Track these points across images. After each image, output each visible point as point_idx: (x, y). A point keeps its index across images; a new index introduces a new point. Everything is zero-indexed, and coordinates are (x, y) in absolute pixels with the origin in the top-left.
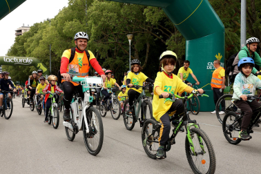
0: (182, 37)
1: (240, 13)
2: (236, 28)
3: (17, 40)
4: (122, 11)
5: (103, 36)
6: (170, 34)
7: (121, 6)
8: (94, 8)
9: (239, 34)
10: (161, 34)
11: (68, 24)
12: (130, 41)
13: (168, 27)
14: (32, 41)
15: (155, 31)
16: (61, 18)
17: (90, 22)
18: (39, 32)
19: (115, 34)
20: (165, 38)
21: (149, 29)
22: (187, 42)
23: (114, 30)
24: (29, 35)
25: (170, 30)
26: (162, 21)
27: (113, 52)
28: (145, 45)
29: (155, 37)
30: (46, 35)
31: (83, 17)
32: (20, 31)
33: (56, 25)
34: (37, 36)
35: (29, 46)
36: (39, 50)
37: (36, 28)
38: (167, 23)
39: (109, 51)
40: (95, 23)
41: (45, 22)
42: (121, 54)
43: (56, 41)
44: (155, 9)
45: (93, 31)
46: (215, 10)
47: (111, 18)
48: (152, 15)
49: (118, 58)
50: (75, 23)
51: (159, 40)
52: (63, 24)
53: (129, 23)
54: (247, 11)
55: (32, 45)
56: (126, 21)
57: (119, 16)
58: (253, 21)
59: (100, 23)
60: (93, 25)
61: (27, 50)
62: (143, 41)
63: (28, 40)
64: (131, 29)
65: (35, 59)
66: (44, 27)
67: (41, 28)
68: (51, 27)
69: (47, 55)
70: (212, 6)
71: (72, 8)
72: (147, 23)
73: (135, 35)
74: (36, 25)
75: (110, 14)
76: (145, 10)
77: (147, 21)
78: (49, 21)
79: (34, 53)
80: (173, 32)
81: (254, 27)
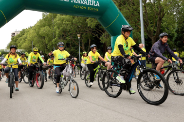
0: (109, 35)
1: (140, 21)
2: (139, 29)
3: (12, 39)
4: (74, 21)
5: (63, 35)
6: (102, 33)
7: (73, 18)
8: (57, 19)
9: (140, 32)
10: (97, 33)
11: (43, 29)
12: (79, 38)
13: (101, 29)
14: (21, 39)
15: (93, 32)
16: (38, 26)
17: (55, 27)
18: (25, 34)
19: (71, 34)
20: (99, 36)
21: (90, 31)
22: (112, 38)
23: (70, 31)
24: (19, 36)
25: (102, 31)
26: (97, 26)
27: (69, 44)
28: (88, 40)
29: (93, 35)
30: (29, 36)
31: (51, 25)
32: (14, 34)
33: (35, 30)
34: (24, 36)
35: (20, 42)
36: (25, 44)
37: (23, 32)
38: (100, 27)
39: (67, 44)
40: (58, 28)
41: (29, 28)
42: (74, 46)
43: (36, 39)
44: (93, 19)
45: (57, 32)
46: (127, 19)
47: (67, 25)
48: (91, 22)
49: (72, 47)
50: (47, 28)
51: (96, 37)
52: (39, 29)
53: (78, 28)
54: (144, 20)
55: (21, 42)
56: (76, 27)
57: (72, 24)
58: (148, 25)
59: (61, 28)
60: (57, 29)
61: (19, 45)
62: (87, 37)
63: (19, 39)
64: (80, 31)
65: (24, 50)
66: (28, 31)
67: (26, 32)
68: (33, 31)
69: (31, 47)
70: (125, 17)
71: (45, 19)
72: (88, 27)
73: (82, 34)
74: (24, 30)
75: (67, 23)
76: (87, 20)
77: (88, 26)
78: (31, 27)
79: (22, 46)
80: (104, 32)
81: (148, 29)
